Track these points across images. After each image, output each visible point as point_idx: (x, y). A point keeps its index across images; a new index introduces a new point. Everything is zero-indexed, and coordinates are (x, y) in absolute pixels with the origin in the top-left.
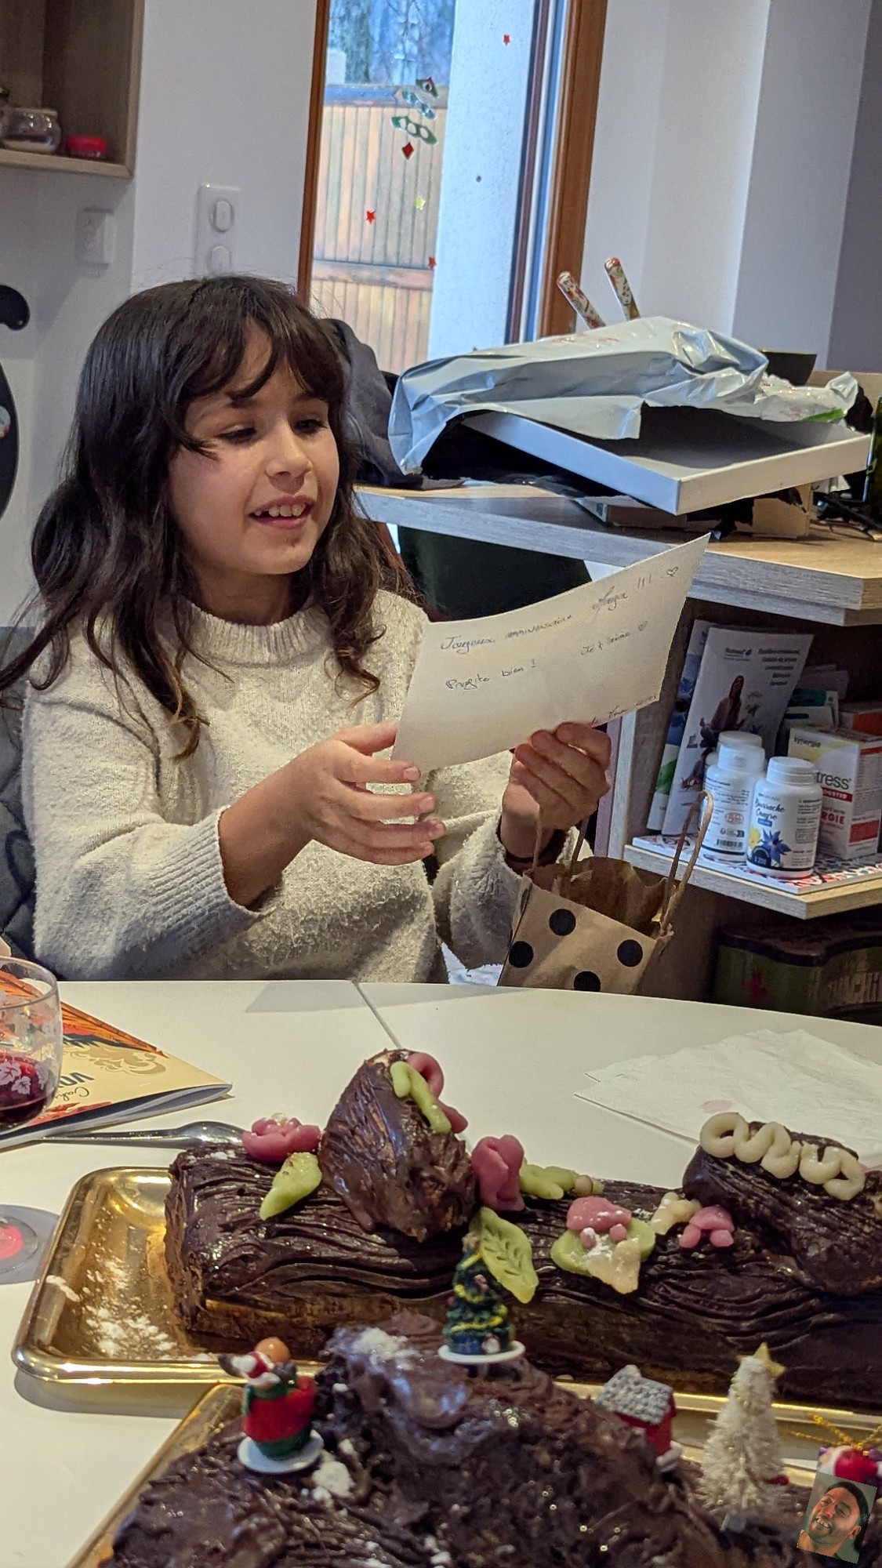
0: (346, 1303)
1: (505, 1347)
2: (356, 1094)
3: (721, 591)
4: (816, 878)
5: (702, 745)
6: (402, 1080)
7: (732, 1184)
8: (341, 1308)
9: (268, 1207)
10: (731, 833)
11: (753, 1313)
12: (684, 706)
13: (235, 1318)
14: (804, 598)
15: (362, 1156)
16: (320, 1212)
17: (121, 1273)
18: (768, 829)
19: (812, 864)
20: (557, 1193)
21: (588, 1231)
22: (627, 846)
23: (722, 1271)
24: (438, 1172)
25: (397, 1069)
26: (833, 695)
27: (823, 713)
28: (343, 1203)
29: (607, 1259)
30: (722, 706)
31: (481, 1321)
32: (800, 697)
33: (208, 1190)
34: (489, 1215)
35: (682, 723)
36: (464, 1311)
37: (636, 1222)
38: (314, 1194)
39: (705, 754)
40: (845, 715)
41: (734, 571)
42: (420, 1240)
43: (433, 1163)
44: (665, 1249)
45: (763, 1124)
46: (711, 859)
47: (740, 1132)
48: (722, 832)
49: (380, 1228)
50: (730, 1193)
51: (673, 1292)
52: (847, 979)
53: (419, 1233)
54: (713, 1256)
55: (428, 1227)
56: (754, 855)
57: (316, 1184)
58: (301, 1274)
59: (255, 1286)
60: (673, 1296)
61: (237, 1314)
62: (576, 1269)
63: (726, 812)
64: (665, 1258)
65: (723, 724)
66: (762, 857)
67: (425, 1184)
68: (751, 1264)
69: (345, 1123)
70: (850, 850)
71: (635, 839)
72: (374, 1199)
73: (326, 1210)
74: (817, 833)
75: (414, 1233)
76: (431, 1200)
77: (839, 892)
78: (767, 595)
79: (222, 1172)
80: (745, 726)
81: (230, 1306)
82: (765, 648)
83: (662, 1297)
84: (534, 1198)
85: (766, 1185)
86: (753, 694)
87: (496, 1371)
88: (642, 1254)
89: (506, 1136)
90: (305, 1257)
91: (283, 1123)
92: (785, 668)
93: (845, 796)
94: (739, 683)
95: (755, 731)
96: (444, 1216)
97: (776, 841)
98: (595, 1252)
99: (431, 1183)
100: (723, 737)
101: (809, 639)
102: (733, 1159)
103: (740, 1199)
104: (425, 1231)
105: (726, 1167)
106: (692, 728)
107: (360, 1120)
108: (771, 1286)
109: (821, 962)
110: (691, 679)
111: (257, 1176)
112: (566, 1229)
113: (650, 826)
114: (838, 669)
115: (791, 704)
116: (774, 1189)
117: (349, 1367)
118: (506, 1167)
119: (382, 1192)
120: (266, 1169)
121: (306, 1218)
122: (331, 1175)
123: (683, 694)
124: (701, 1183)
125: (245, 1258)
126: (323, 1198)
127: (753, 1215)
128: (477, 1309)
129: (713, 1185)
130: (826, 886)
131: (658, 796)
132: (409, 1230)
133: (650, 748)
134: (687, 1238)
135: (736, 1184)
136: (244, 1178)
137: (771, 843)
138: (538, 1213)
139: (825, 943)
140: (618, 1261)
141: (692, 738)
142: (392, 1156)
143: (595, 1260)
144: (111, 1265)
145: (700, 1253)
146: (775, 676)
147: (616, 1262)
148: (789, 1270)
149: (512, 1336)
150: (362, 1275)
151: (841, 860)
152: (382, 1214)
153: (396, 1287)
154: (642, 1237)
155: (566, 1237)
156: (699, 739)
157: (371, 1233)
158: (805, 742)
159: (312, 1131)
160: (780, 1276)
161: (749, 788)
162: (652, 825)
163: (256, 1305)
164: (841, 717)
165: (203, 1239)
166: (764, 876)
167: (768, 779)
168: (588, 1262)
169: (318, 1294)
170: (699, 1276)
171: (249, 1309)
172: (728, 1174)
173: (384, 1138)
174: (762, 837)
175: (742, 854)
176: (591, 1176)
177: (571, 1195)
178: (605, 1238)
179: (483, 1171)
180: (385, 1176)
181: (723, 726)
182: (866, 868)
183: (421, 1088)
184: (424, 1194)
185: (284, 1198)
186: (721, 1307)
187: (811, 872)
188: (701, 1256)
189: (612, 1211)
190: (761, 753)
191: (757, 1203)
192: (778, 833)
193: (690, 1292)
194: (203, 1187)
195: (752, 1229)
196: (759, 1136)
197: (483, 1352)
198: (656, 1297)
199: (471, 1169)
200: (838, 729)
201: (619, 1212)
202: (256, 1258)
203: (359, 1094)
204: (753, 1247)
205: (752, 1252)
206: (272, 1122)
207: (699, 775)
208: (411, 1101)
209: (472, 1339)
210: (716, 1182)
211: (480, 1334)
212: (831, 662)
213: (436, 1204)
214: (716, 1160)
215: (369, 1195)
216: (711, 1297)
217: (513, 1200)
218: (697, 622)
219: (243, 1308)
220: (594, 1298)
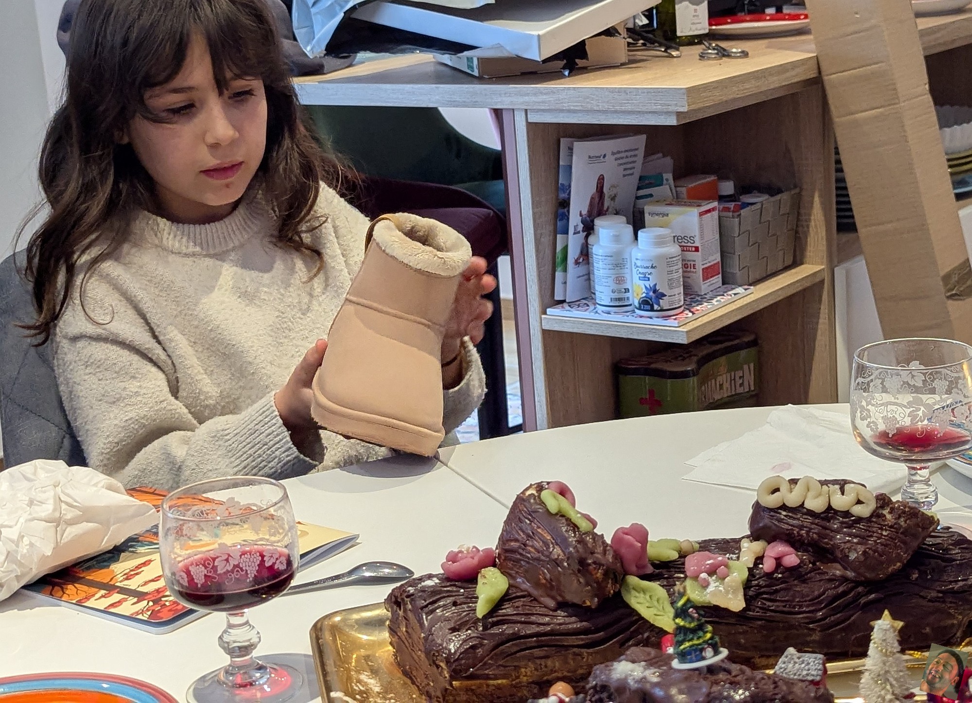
0: (549, 662)
1: (716, 652)
2: (519, 518)
3: (580, 115)
4: (687, 312)
5: (583, 231)
6: (552, 502)
7: (788, 524)
8: (546, 666)
9: (481, 610)
10: (620, 292)
11: (823, 605)
12: (565, 204)
13: (472, 690)
14: (644, 109)
15: (538, 559)
16: (516, 604)
17: (372, 681)
18: (647, 283)
19: (682, 303)
20: (674, 555)
21: (703, 575)
22: (543, 316)
23: (796, 582)
24: (597, 558)
25: (545, 495)
26: (668, 176)
27: (664, 190)
28: (530, 595)
29: (721, 591)
30: (592, 198)
31: (699, 638)
32: (646, 182)
33: (431, 607)
34: (633, 580)
35: (566, 217)
36: (685, 634)
37: (731, 563)
38: (507, 594)
39: (587, 237)
40: (678, 189)
41: (588, 98)
42: (593, 607)
43: (592, 553)
44: (754, 576)
45: (798, 480)
46: (609, 313)
47: (784, 488)
48: (613, 292)
49: (562, 605)
50: (787, 530)
51: (768, 603)
52: (713, 381)
53: (592, 602)
54: (786, 574)
55: (596, 596)
56: (639, 304)
57: (507, 586)
58: (515, 649)
59: (485, 664)
60: (769, 606)
61: (473, 687)
62: (700, 602)
63: (613, 276)
64: (756, 582)
65: (595, 212)
66: (647, 304)
67: (591, 567)
68: (813, 574)
69: (516, 540)
70: (704, 287)
71: (548, 310)
72: (551, 587)
73: (519, 603)
74: (681, 279)
75: (588, 603)
76: (597, 578)
77: (705, 319)
78: (616, 112)
79: (435, 594)
80: (610, 210)
81: (470, 682)
82: (615, 151)
83: (760, 608)
84: (658, 562)
85: (810, 519)
86: (613, 186)
87: (711, 670)
88: (742, 582)
89: (633, 524)
90: (516, 637)
91: (468, 551)
92: (631, 163)
93: (694, 249)
94: (601, 179)
95: (617, 213)
96: (607, 587)
97: (655, 291)
98: (711, 588)
99: (594, 566)
100: (598, 222)
101: (643, 137)
102: (784, 507)
103: (795, 532)
104: (596, 599)
105: (780, 514)
106: (575, 220)
107: (528, 536)
108: (829, 586)
109: (694, 373)
110: (566, 183)
111: (462, 591)
112: (686, 577)
113: (556, 298)
114: (664, 156)
115: (639, 188)
116: (817, 521)
117: (612, 690)
118: (640, 545)
119: (559, 581)
120: (465, 585)
121: (508, 610)
122: (514, 578)
123: (562, 196)
124: (765, 527)
125: (473, 647)
126: (514, 595)
127: (806, 541)
128: (694, 631)
129: (774, 527)
130: (695, 317)
131: (559, 275)
132: (584, 602)
133: (546, 240)
134: (768, 565)
135: (788, 523)
136: (454, 594)
137: (651, 293)
138: (664, 571)
139: (695, 359)
140: (729, 591)
141: (575, 227)
142: (562, 554)
143: (713, 594)
144: (363, 677)
145: (779, 574)
146: (625, 169)
147: (727, 592)
148: (838, 572)
149: (719, 644)
150: (558, 640)
151: (699, 295)
152: (560, 595)
153: (581, 643)
154: (739, 572)
155: (688, 583)
156: (581, 227)
157: (555, 610)
158: (657, 215)
159: (488, 551)
160: (833, 577)
161: (626, 256)
162: (557, 297)
163: (487, 677)
164: (676, 191)
165: (439, 641)
166: (651, 318)
167: (639, 247)
168: (708, 595)
169: (529, 660)
170: (781, 589)
171: (482, 681)
172: (783, 517)
173: (552, 543)
174: (644, 290)
175: (630, 305)
176: (691, 540)
177: (683, 555)
178: (714, 578)
179: (623, 551)
180: (559, 569)
181: (595, 215)
182: (719, 298)
183: (564, 503)
184: (591, 574)
185: (488, 601)
186: (801, 606)
187: (682, 308)
188: (780, 576)
189: (715, 559)
190: (630, 229)
191: (808, 533)
192: (655, 285)
193: (778, 601)
194: (426, 606)
195: (806, 551)
196: (798, 489)
197: (704, 659)
198: (758, 609)
199: (615, 551)
200: (677, 200)
201: (720, 558)
202: (481, 645)
203: (521, 517)
204: (810, 562)
205: (811, 565)
206: (461, 552)
207: (585, 254)
208: (561, 515)
209: (695, 650)
210: (775, 525)
211: (700, 647)
212: (658, 152)
213: (600, 580)
214: (771, 510)
215: (548, 585)
216: (793, 601)
217: (644, 567)
218: (562, 139)
219: (478, 682)
220: (717, 620)
